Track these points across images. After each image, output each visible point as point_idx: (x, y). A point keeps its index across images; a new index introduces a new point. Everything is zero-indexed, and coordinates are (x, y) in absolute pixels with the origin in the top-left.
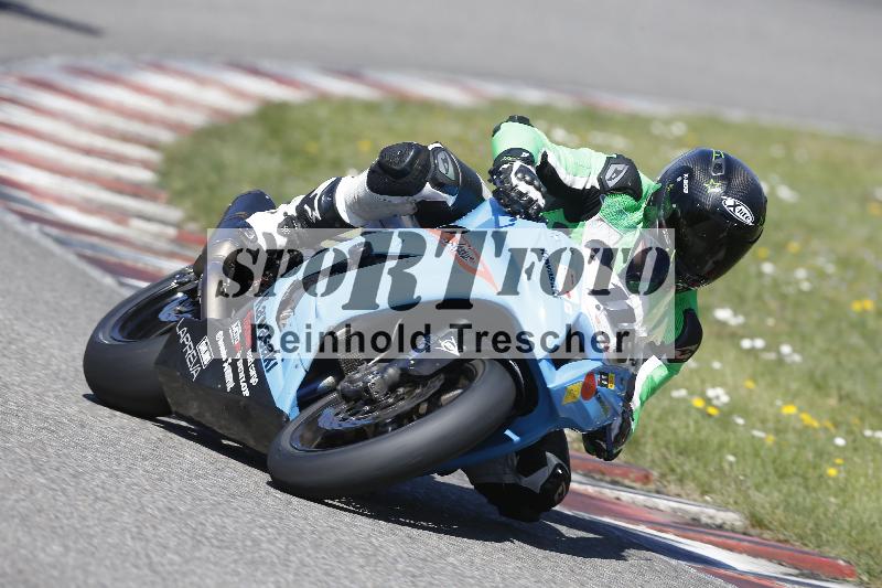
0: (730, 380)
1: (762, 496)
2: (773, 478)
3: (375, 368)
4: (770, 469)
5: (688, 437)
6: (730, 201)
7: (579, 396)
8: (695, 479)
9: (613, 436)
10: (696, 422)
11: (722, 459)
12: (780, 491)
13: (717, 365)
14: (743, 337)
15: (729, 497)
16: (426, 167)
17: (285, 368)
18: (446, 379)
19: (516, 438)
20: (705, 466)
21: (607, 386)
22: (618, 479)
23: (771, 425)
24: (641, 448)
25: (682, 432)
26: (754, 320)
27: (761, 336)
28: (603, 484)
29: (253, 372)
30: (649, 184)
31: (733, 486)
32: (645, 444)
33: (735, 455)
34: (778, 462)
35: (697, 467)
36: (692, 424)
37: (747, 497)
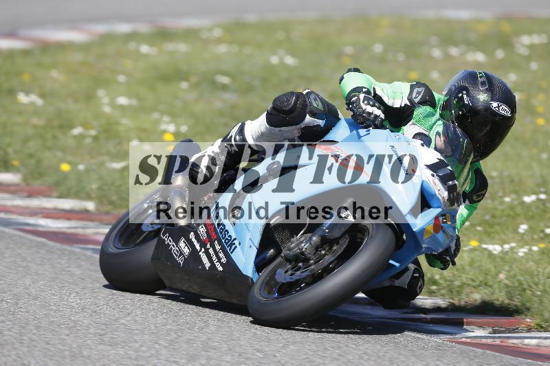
3: (302, 239)
6: (495, 105)
9: (452, 251)
16: (305, 106)
17: (243, 249)
18: (349, 236)
19: (397, 264)
21: (446, 222)
29: (221, 255)
30: (440, 97)
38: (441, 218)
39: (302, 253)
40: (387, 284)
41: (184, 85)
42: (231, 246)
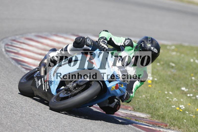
0: (185, 103)
1: (192, 129)
2: (195, 125)
4: (194, 123)
5: (176, 116)
6: (152, 48)
7: (114, 88)
8: (177, 125)
10: (177, 113)
11: (183, 121)
12: (196, 128)
13: (182, 100)
14: (188, 94)
15: (185, 129)
17: (54, 85)
20: (179, 123)
21: (121, 87)
22: (160, 126)
23: (194, 113)
24: (165, 119)
25: (174, 115)
26: (190, 90)
27: (192, 93)
28: (156, 127)
29: (48, 86)
30: (135, 44)
31: (186, 127)
32: (166, 118)
33: (186, 120)
34: (196, 122)
35: (178, 123)
36: (176, 113)
37: (189, 129)
38: (119, 85)
39: (69, 88)
40: (107, 105)
41: (158, 64)
42: (51, 83)
